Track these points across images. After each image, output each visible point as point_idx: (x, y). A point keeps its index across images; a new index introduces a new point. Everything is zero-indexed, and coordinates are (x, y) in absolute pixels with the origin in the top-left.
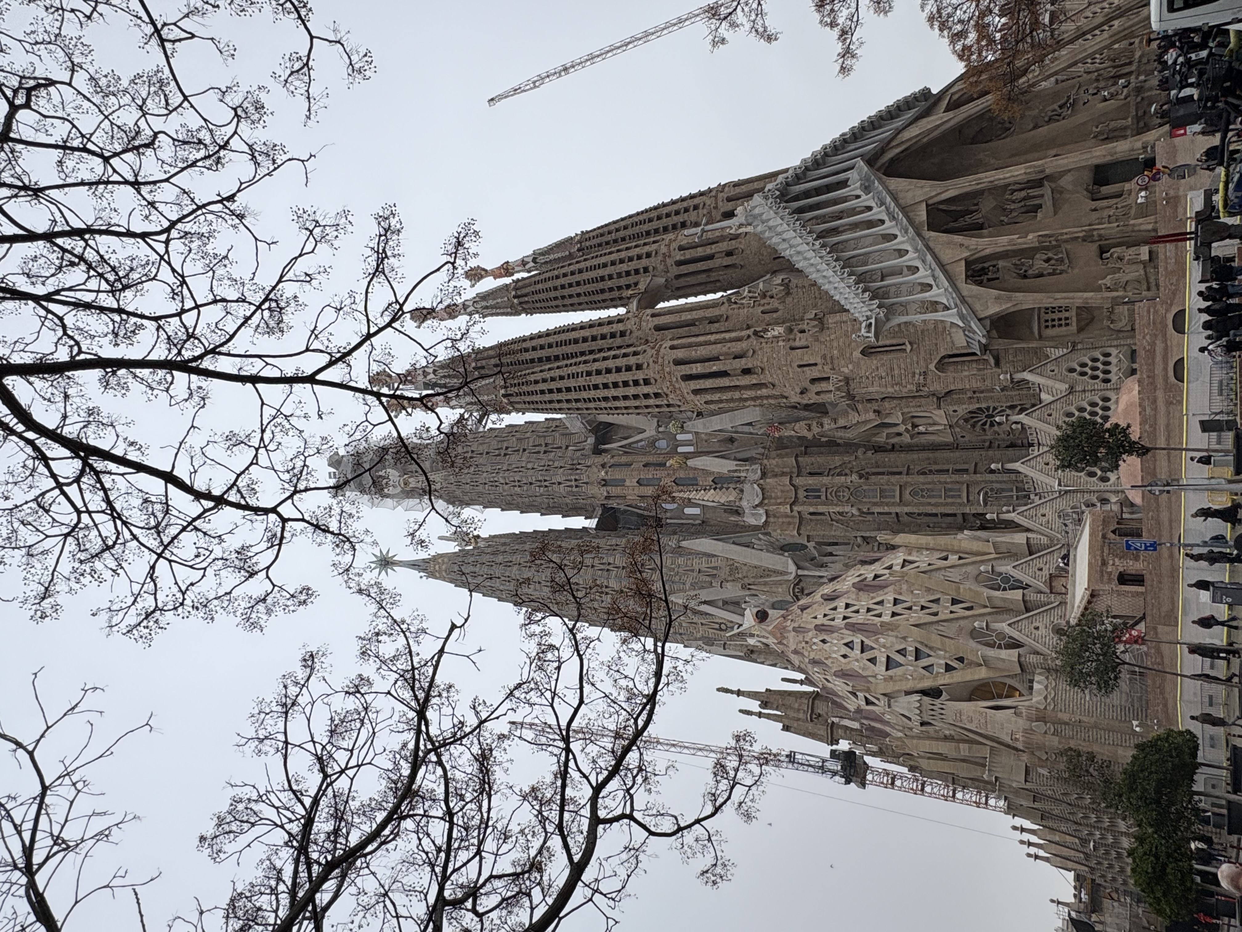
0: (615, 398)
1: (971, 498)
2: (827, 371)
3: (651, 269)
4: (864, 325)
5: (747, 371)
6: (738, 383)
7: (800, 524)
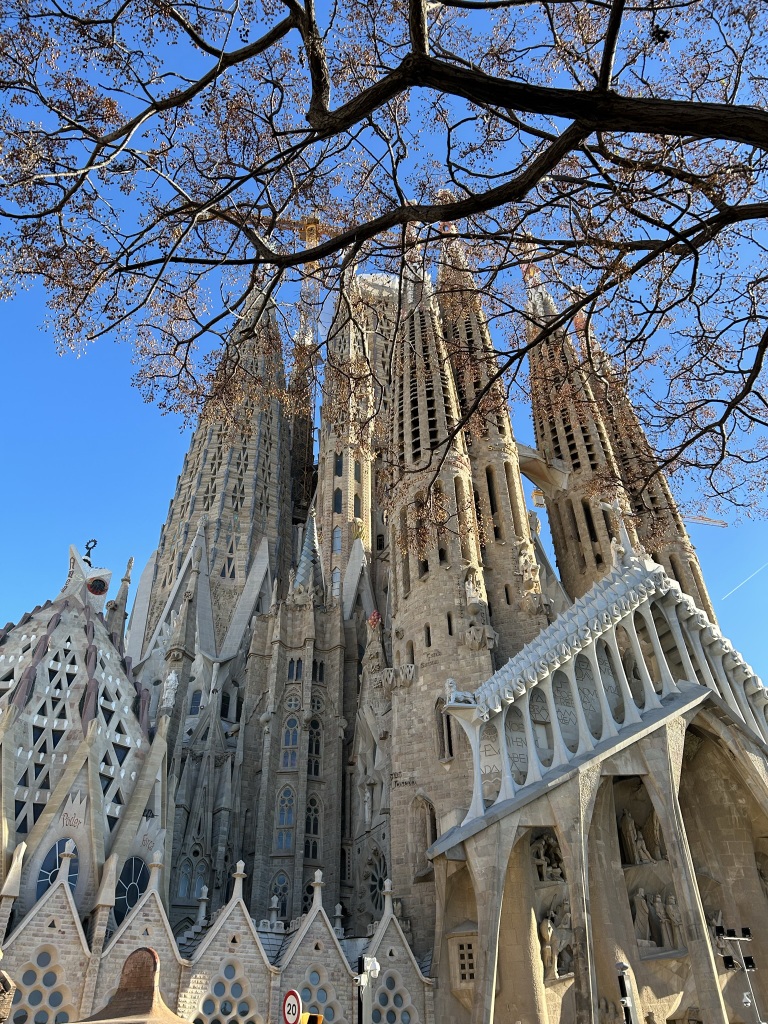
0: (402, 425)
1: (276, 861)
2: (420, 659)
3: (578, 471)
4: (469, 696)
5: (424, 565)
6: (410, 556)
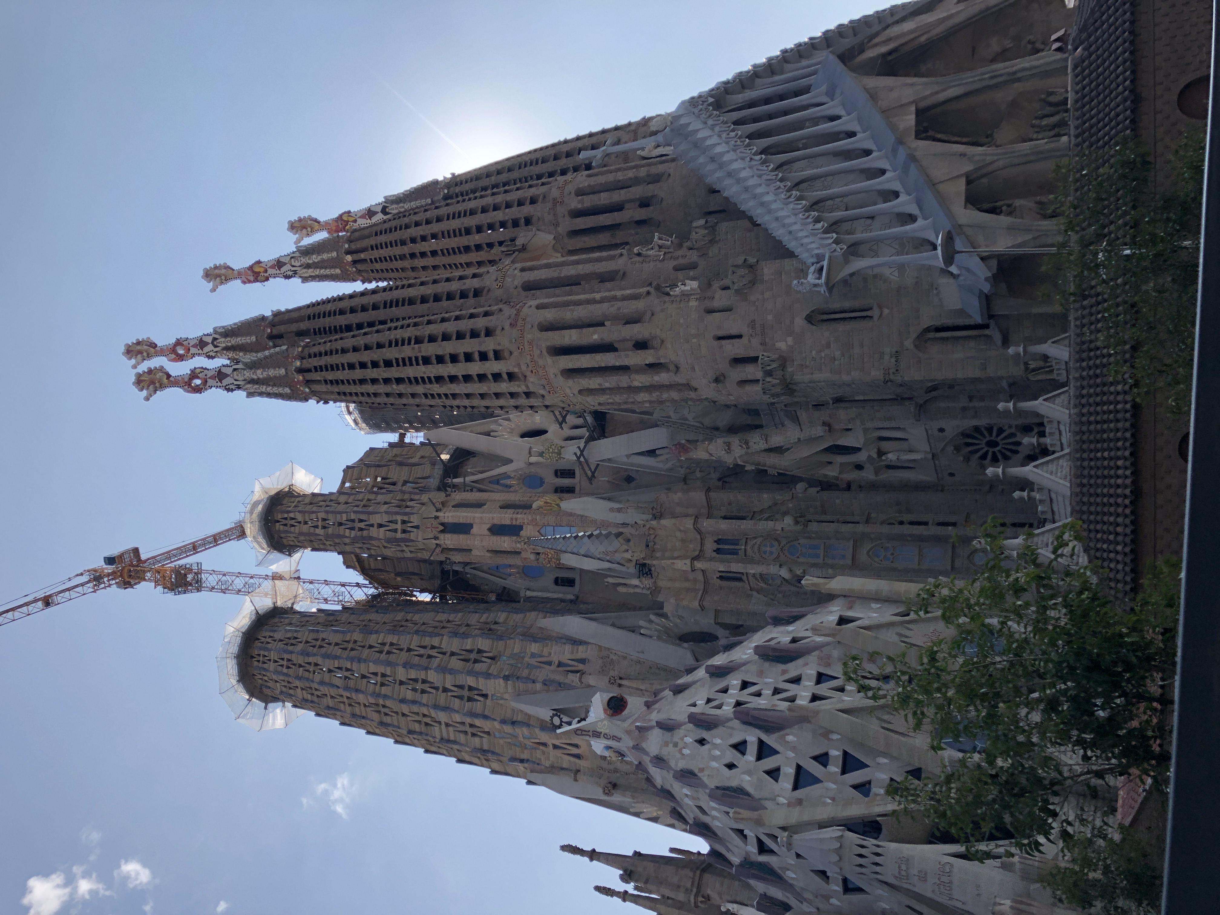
0: (453, 379)
1: (957, 564)
2: (755, 347)
3: (534, 220)
4: (812, 269)
5: (641, 345)
6: (626, 362)
7: (705, 591)
